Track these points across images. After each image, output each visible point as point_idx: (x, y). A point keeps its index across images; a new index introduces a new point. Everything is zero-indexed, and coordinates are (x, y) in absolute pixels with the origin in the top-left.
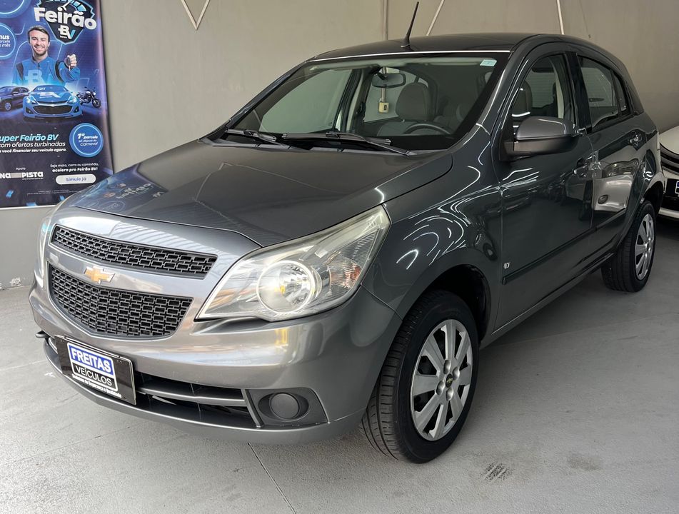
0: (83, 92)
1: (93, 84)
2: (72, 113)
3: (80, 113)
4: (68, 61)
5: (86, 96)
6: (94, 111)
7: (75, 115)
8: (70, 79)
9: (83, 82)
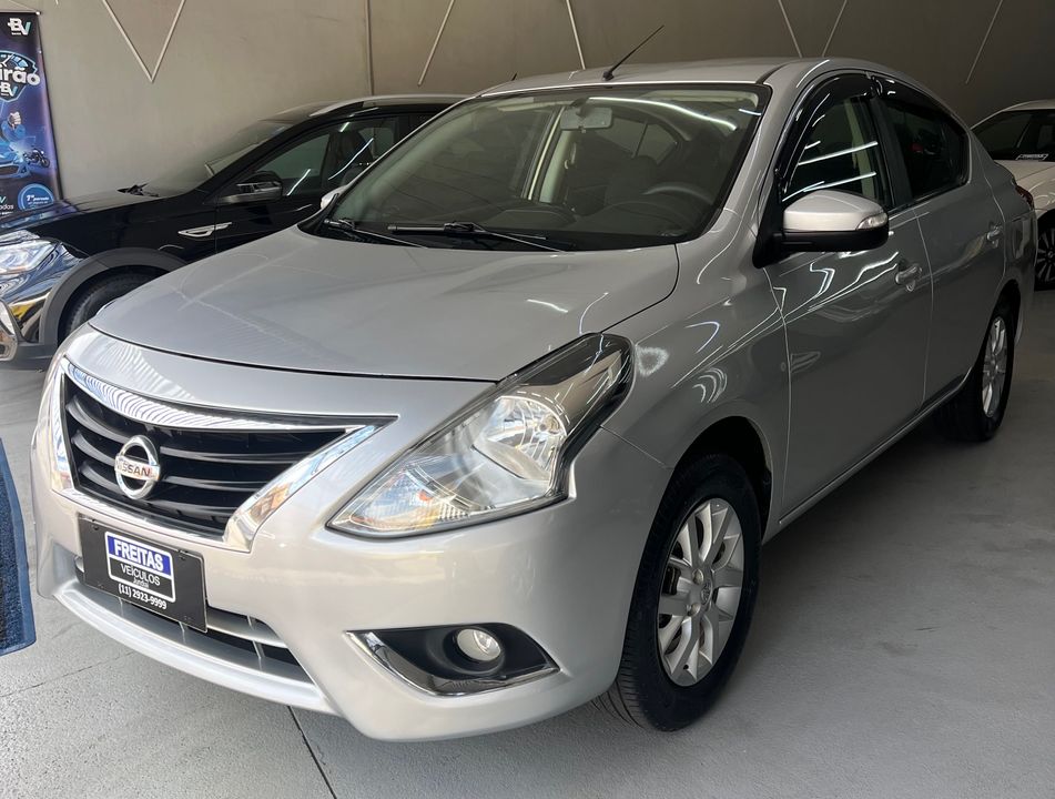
0: (29, 151)
1: (40, 143)
2: (18, 174)
3: (27, 173)
4: (12, 119)
5: (34, 155)
6: (43, 171)
7: (22, 175)
8: (14, 137)
9: (29, 141)
